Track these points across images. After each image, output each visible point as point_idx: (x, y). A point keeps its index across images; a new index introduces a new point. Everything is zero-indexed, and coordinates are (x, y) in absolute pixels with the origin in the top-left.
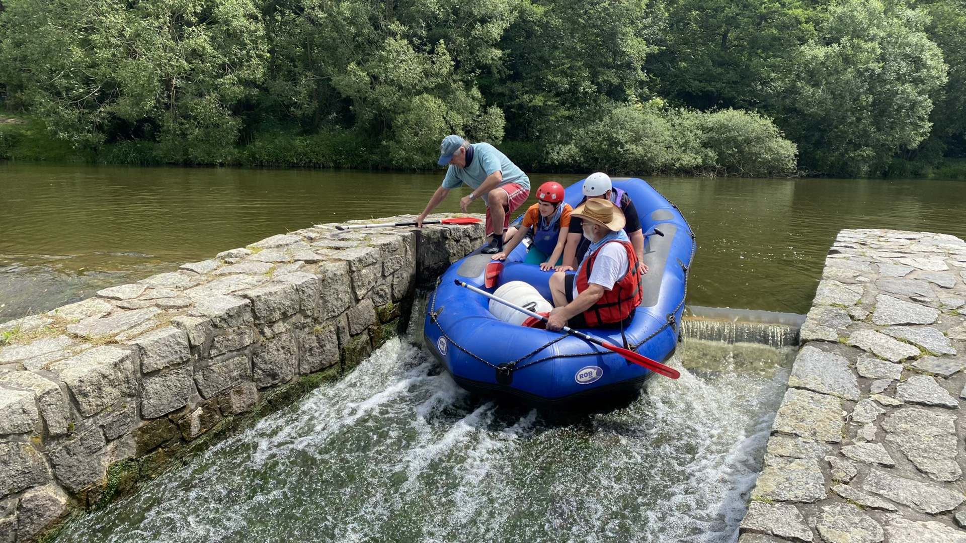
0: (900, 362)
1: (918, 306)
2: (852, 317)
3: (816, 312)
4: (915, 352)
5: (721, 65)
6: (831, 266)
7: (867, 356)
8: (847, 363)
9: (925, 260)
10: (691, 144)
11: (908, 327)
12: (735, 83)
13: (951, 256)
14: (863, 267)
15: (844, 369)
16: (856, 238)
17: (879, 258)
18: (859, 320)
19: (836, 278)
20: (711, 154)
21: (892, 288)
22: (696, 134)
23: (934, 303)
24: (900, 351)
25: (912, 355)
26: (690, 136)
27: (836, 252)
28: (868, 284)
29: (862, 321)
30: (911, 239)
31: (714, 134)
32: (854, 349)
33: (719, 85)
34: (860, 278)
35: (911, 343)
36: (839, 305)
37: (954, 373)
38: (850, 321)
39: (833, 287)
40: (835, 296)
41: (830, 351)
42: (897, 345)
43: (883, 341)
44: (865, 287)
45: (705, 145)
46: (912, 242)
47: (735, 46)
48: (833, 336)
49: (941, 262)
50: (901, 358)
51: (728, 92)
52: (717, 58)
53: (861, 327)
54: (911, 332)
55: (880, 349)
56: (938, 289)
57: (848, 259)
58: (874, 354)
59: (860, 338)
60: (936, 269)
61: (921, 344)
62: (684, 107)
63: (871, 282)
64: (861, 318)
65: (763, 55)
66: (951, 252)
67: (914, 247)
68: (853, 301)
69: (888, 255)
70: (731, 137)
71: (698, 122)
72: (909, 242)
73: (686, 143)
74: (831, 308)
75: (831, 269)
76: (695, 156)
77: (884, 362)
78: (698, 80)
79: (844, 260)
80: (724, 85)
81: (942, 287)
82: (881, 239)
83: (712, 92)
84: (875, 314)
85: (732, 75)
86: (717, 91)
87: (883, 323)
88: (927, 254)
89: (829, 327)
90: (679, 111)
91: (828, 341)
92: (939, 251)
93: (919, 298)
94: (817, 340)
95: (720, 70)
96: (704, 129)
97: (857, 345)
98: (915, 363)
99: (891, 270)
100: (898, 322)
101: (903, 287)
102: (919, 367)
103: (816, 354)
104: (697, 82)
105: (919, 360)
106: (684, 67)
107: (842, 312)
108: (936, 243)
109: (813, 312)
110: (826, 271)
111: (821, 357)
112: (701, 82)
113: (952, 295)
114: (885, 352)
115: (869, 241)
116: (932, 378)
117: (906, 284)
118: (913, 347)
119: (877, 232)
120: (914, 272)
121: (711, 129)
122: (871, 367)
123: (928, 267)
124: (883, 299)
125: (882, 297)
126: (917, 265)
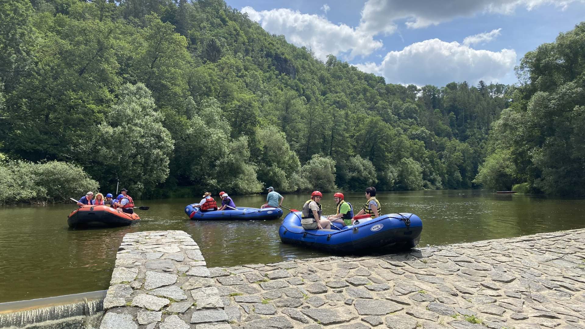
0: (160, 310)
1: (167, 274)
2: (133, 288)
3: (112, 289)
4: (167, 302)
5: (46, 133)
6: (120, 259)
7: (143, 311)
8: (132, 318)
9: (169, 248)
10: (27, 184)
11: (163, 288)
12: (57, 145)
13: (181, 243)
14: (138, 257)
15: (131, 322)
16: (133, 239)
17: (146, 250)
18: (137, 289)
19: (123, 265)
20: (43, 189)
21: (153, 266)
22: (30, 177)
23: (175, 271)
24: (160, 303)
25: (166, 304)
26: (27, 179)
27: (123, 249)
28: (141, 266)
29: (139, 289)
30: (162, 236)
31: (44, 177)
32: (135, 308)
33: (45, 146)
34: (136, 264)
35: (165, 297)
36: (125, 282)
37: (187, 310)
38: (132, 291)
39: (122, 271)
40: (123, 277)
41: (121, 313)
42: (158, 300)
43: (150, 299)
44: (139, 268)
45: (38, 184)
46: (163, 237)
47: (54, 122)
48: (123, 302)
49: (177, 247)
50: (160, 307)
51: (52, 150)
52: (42, 130)
53: (138, 293)
54: (165, 290)
55: (149, 305)
56: (176, 263)
57: (129, 252)
58: (146, 309)
59: (138, 300)
60: (175, 252)
61: (170, 297)
62: (21, 159)
63: (142, 265)
64: (138, 288)
65: (73, 129)
66: (181, 241)
67: (164, 240)
68: (133, 278)
69: (151, 247)
70: (56, 179)
71: (31, 169)
72: (161, 237)
73: (24, 183)
74: (121, 285)
75: (119, 261)
76: (31, 191)
77: (152, 312)
78: (30, 142)
79: (127, 254)
80: (49, 146)
81: (178, 261)
82: (147, 237)
83: (41, 151)
84: (146, 284)
85: (54, 140)
86: (44, 150)
87: (150, 288)
88: (170, 244)
89: (121, 297)
90: (17, 162)
91: (120, 307)
92: (176, 241)
93: (167, 270)
94: (114, 307)
95: (45, 137)
96: (36, 174)
97: (137, 305)
98: (168, 309)
99: (152, 256)
100: (158, 286)
101: (159, 265)
102: (170, 311)
103: (113, 317)
104: (29, 144)
105: (170, 306)
106: (19, 133)
107: (128, 286)
108: (174, 236)
109: (111, 290)
110: (117, 262)
111: (117, 318)
112: (32, 143)
113: (183, 265)
114: (152, 306)
115: (140, 239)
116: (176, 315)
117: (160, 263)
118: (166, 299)
119: (145, 233)
120: (164, 255)
121: (42, 174)
122: (145, 317)
123: (171, 251)
124: (149, 274)
125: (148, 273)
126: (165, 251)
